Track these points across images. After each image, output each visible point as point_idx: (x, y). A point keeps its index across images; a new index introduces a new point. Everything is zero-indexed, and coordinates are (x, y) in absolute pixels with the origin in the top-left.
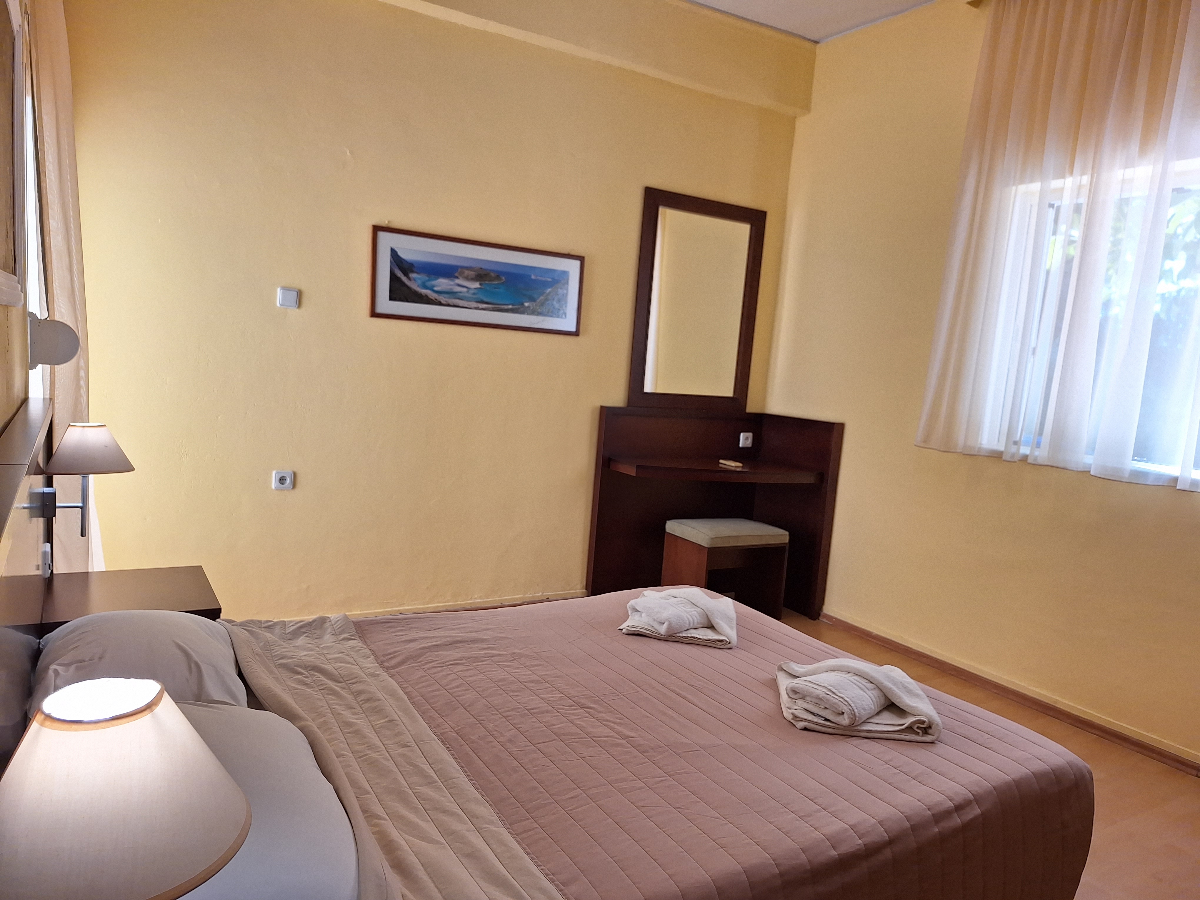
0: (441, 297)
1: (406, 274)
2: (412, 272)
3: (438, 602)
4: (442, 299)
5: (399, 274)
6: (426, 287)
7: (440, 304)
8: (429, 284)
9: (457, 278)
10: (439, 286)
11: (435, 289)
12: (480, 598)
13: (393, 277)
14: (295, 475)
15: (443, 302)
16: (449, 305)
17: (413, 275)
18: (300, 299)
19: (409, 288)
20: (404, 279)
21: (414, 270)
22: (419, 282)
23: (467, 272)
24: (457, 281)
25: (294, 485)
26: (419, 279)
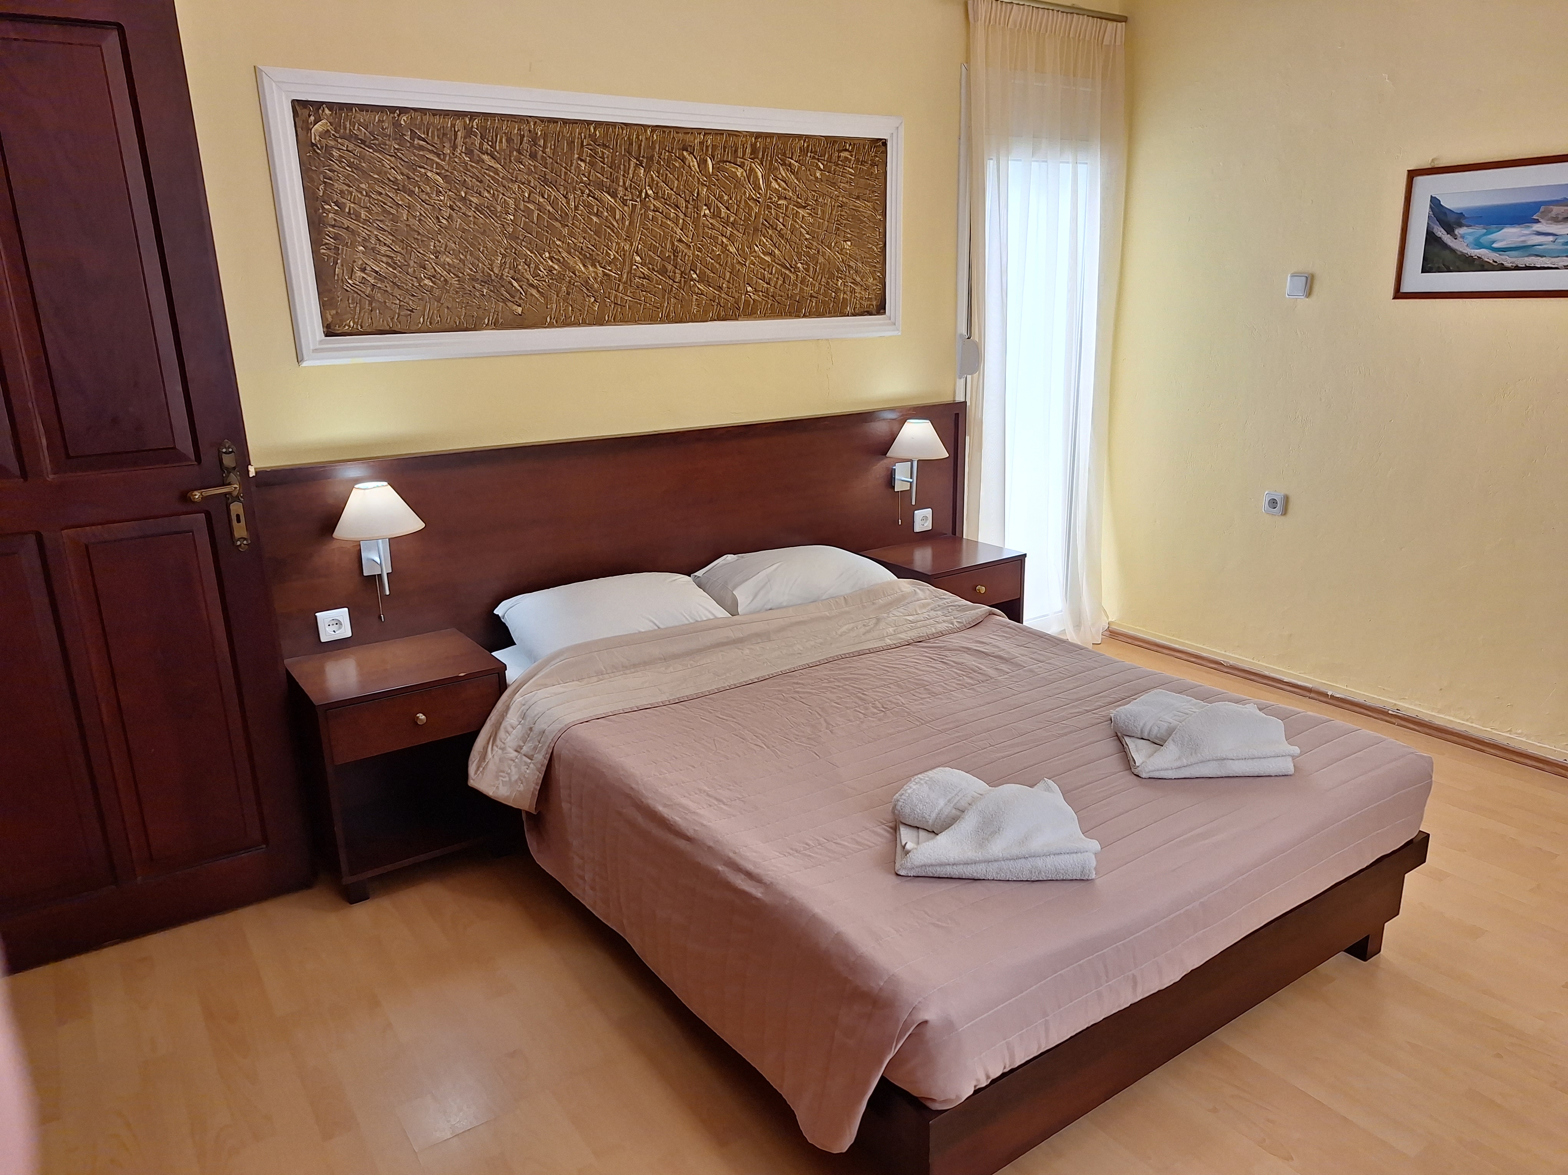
0: (1503, 257)
1: (1450, 231)
2: (1461, 225)
3: (1455, 716)
4: (1507, 259)
5: (1440, 232)
6: (1480, 246)
7: (1502, 268)
8: (1483, 240)
9: (1537, 221)
10: (1502, 241)
11: (1494, 245)
12: (1528, 736)
13: (1431, 238)
14: (1286, 499)
15: (1506, 264)
16: (1517, 268)
17: (1459, 231)
18: (1309, 284)
19: (1453, 251)
20: (1447, 238)
21: (1464, 222)
22: (1470, 239)
23: (1556, 210)
24: (1537, 227)
25: (1285, 512)
26: (1470, 234)
